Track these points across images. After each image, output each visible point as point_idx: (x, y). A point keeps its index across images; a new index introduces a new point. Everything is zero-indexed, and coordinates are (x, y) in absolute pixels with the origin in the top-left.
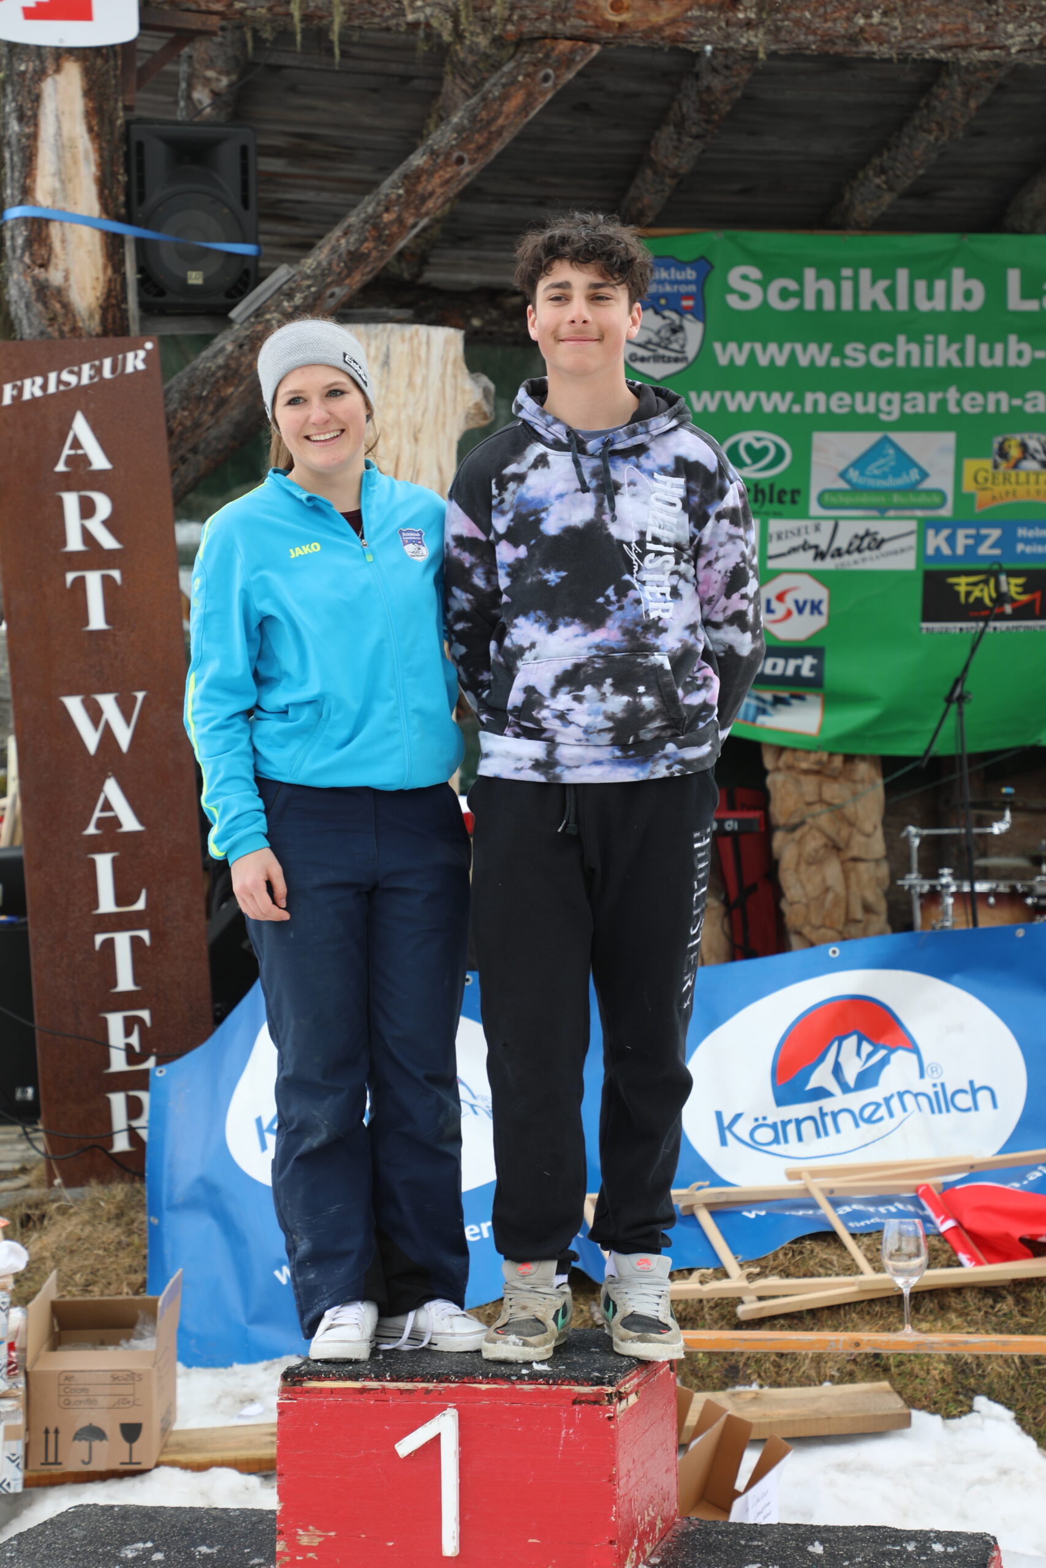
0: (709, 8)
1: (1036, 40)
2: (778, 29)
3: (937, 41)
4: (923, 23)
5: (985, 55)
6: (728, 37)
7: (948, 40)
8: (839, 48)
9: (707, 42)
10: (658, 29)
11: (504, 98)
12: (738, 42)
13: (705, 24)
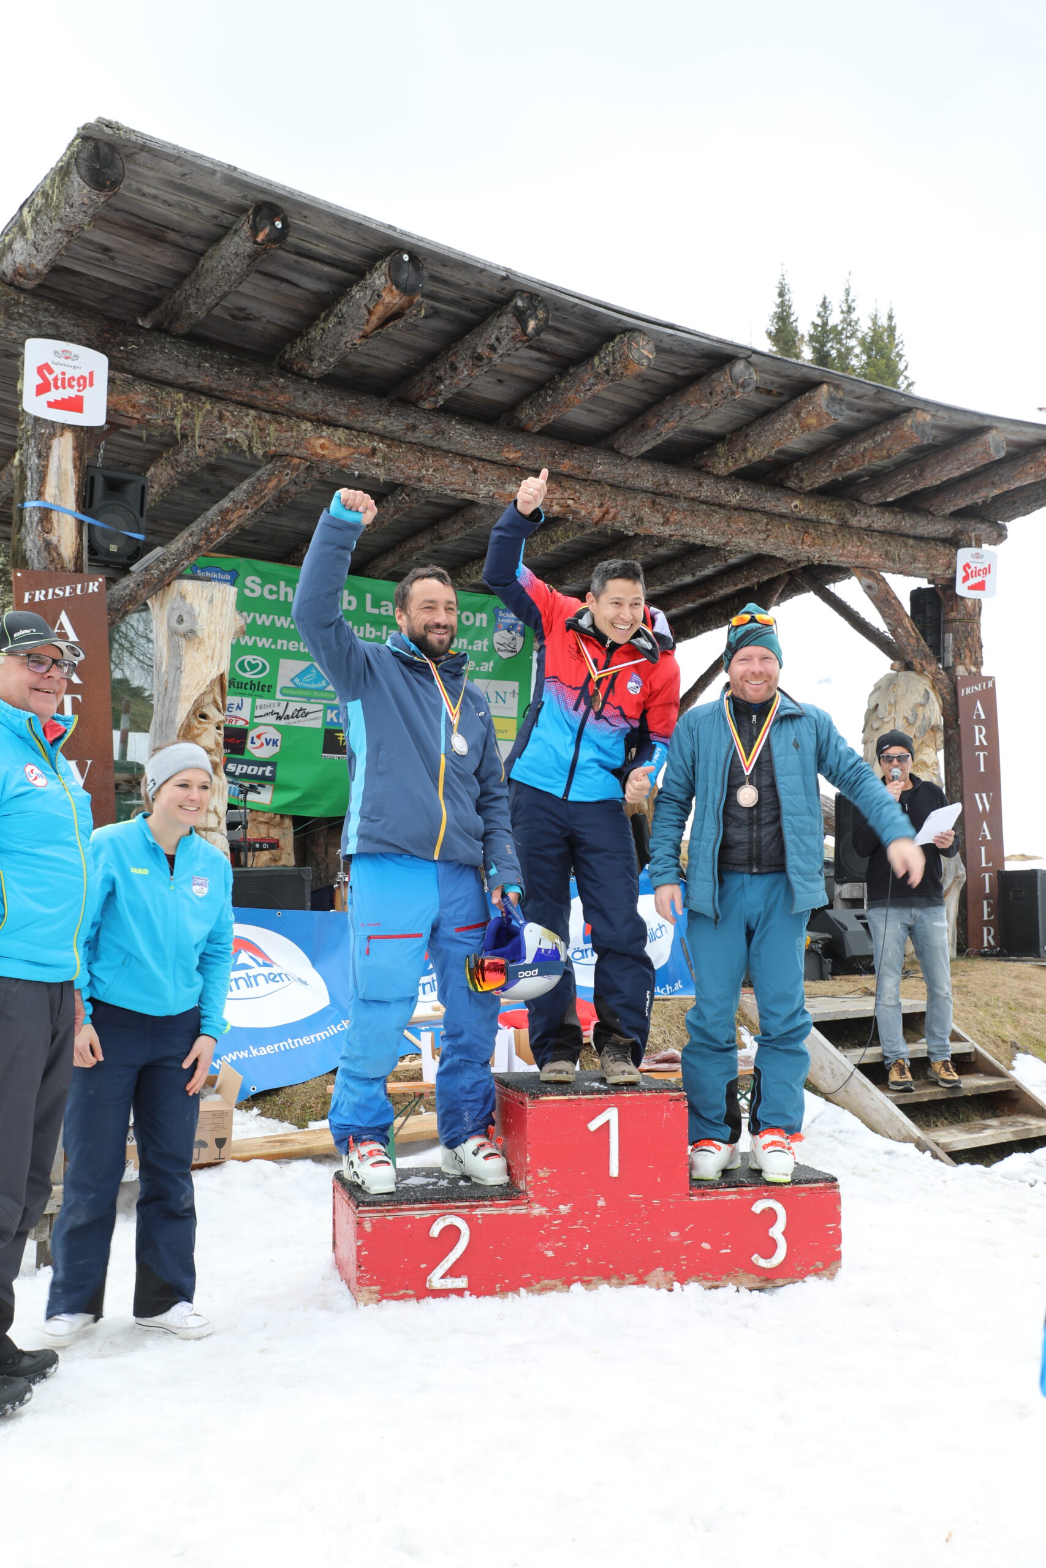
0: (363, 455)
1: (491, 494)
2: (389, 469)
3: (452, 487)
4: (449, 478)
5: (468, 497)
6: (368, 469)
7: (456, 487)
8: (411, 482)
9: (357, 470)
10: (339, 460)
11: (269, 481)
12: (370, 472)
13: (359, 462)
